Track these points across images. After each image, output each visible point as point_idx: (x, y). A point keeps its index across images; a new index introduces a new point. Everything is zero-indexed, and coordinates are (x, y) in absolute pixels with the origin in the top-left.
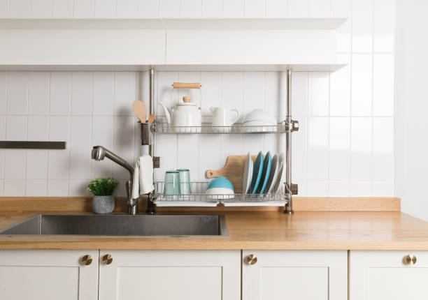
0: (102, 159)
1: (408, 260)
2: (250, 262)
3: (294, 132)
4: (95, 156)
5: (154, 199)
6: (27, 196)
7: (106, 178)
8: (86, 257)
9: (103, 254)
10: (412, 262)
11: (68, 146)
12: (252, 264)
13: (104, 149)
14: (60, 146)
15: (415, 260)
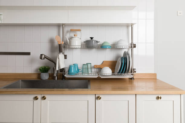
0: (44, 59)
1: (158, 98)
2: (98, 99)
3: (134, 48)
4: (41, 58)
5: (65, 74)
6: (16, 73)
7: (45, 66)
8: (36, 97)
9: (42, 96)
10: (159, 99)
11: (31, 54)
12: (99, 99)
13: (44, 55)
14: (28, 54)
15: (161, 98)
